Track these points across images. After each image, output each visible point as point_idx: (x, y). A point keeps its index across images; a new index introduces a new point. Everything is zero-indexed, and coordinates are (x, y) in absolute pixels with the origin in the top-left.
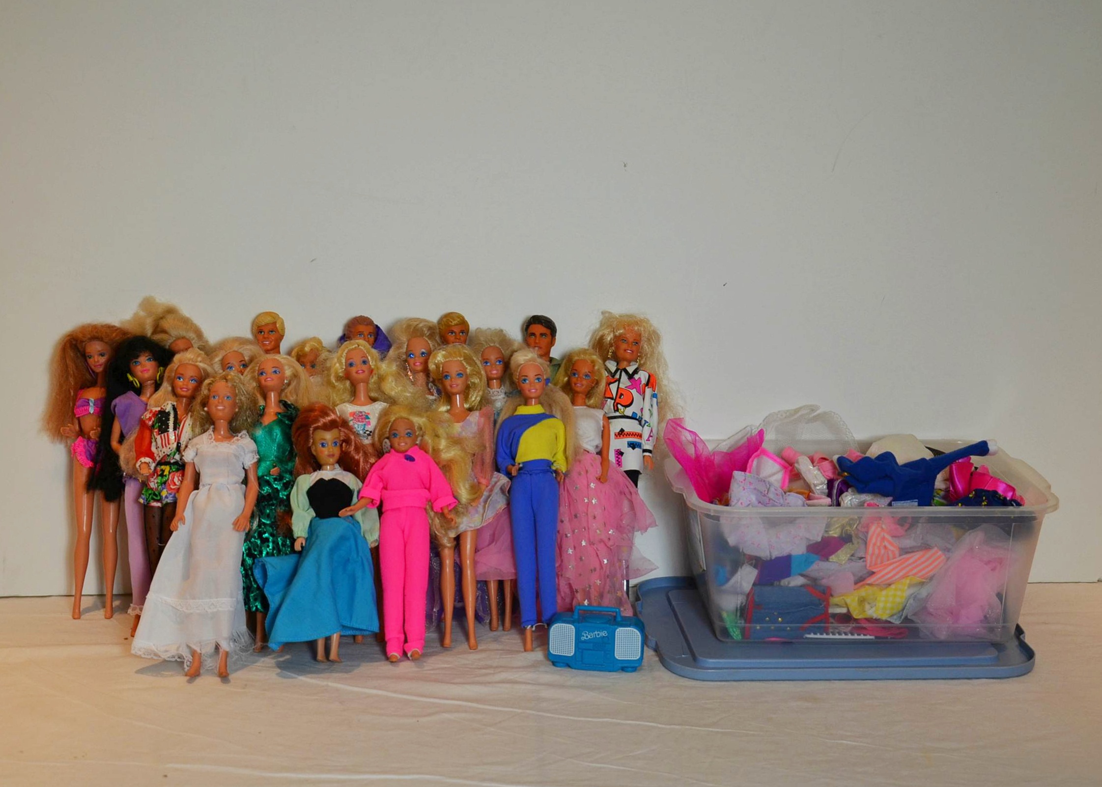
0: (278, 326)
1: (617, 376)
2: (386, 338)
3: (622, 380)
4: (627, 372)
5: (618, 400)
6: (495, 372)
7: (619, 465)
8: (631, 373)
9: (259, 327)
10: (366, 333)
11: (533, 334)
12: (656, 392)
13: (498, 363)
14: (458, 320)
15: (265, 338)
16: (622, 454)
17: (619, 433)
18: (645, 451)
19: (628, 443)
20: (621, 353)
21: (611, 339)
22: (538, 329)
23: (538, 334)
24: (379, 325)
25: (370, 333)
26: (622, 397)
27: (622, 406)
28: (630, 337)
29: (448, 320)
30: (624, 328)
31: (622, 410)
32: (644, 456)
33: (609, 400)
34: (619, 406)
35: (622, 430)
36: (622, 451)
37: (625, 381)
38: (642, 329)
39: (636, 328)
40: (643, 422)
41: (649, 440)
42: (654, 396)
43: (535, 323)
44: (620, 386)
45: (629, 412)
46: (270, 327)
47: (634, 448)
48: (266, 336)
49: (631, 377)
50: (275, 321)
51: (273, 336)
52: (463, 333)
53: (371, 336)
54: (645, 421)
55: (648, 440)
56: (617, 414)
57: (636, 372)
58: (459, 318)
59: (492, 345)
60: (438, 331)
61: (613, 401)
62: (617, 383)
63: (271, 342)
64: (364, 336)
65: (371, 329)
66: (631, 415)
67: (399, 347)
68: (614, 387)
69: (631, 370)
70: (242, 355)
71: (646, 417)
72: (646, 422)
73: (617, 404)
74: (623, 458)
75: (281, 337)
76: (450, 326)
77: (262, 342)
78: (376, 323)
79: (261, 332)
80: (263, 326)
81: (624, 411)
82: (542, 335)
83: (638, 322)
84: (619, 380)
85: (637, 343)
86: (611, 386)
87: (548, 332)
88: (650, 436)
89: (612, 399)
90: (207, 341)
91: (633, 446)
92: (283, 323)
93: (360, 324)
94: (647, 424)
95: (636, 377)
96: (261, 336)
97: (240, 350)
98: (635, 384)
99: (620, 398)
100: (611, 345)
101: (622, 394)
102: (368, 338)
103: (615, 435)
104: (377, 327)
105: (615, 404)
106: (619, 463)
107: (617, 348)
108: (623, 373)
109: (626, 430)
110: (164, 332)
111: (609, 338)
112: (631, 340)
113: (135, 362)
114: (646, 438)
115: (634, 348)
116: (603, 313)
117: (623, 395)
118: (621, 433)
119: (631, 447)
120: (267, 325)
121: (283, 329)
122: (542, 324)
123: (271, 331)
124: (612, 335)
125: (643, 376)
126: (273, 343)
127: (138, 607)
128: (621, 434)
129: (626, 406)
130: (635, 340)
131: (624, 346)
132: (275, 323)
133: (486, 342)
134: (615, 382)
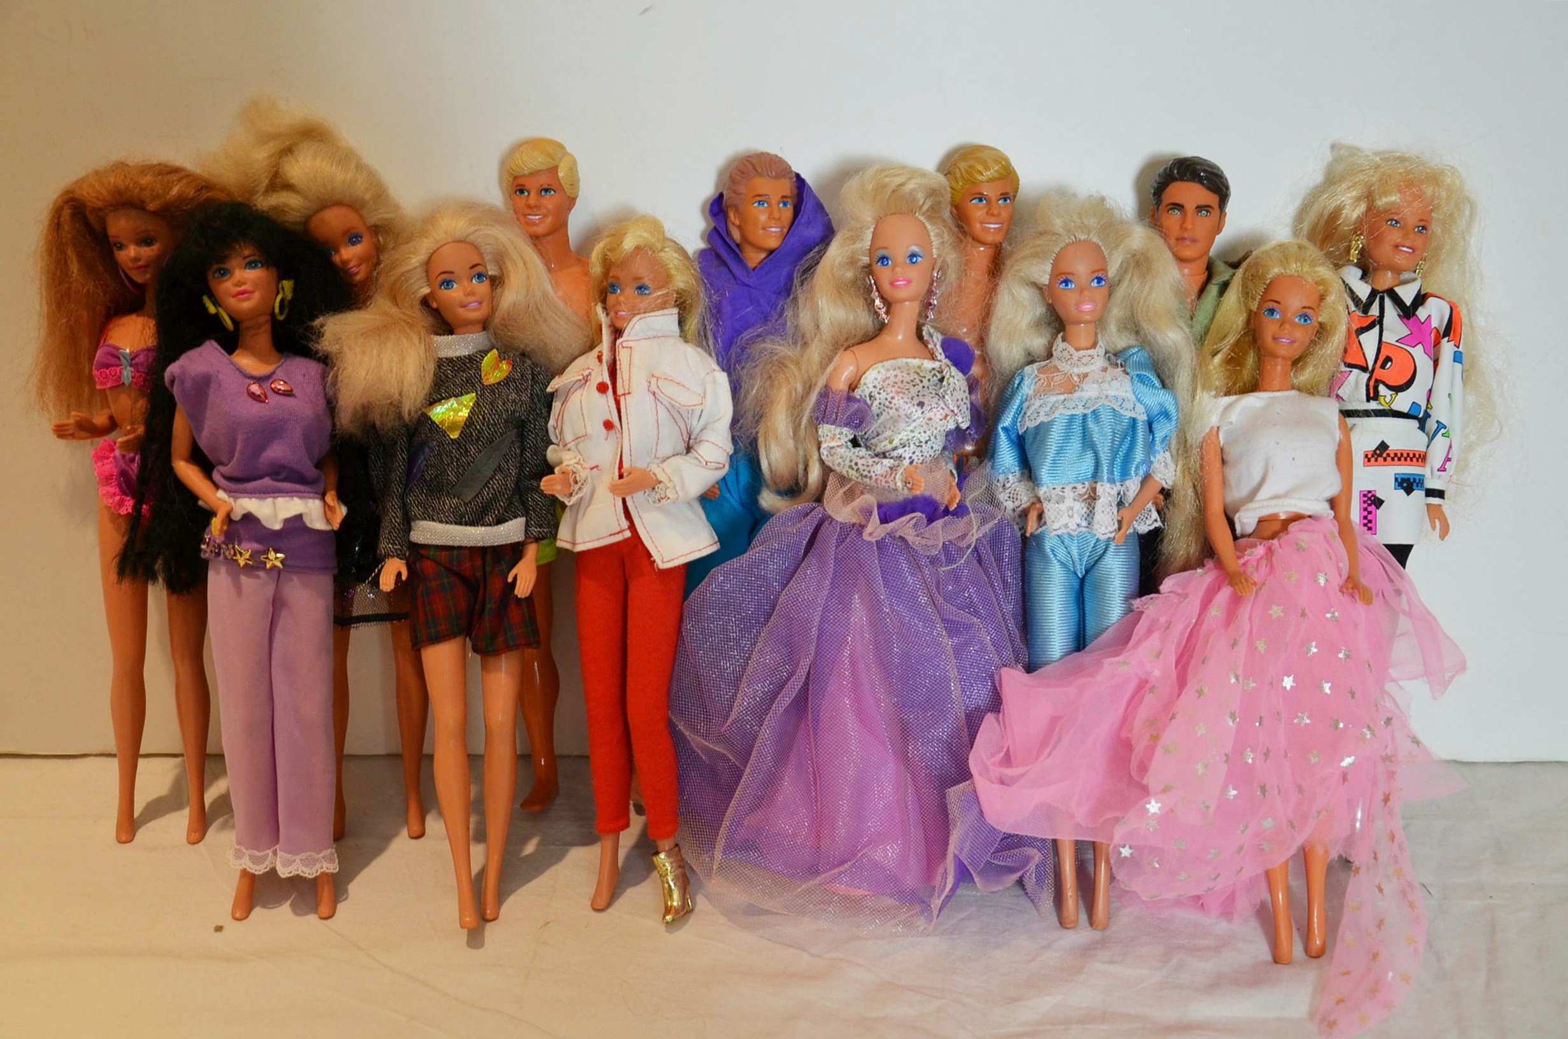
0: (561, 174)
1: (1374, 311)
2: (819, 207)
3: (1386, 321)
4: (1397, 301)
5: (1379, 373)
6: (1087, 307)
7: (1370, 529)
8: (1408, 302)
9: (515, 178)
10: (774, 199)
11: (1179, 206)
12: (1461, 349)
13: (1095, 284)
14: (996, 168)
15: (530, 207)
16: (1378, 503)
17: (1375, 451)
18: (1430, 493)
19: (1396, 479)
20: (1384, 252)
21: (1359, 216)
22: (1191, 193)
23: (1190, 207)
24: (803, 176)
25: (783, 197)
26: (1389, 364)
27: (1389, 387)
28: (1410, 216)
29: (972, 167)
30: (1400, 192)
31: (1388, 399)
32: (1428, 505)
33: (1355, 371)
34: (1382, 389)
35: (1383, 446)
36: (1379, 495)
37: (1395, 327)
38: (1444, 194)
39: (1429, 191)
40: (1431, 425)
41: (1445, 470)
42: (1457, 358)
43: (1182, 179)
44: (1384, 339)
45: (1402, 402)
46: (544, 180)
47: (1409, 491)
48: (532, 200)
49: (1407, 312)
50: (555, 163)
51: (549, 202)
52: (1005, 200)
53: (785, 204)
54: (1437, 422)
55: (1442, 469)
56: (1373, 405)
57: (1421, 299)
58: (997, 162)
59: (1083, 237)
60: (948, 197)
61: (1367, 375)
62: (1378, 327)
63: (545, 216)
64: (770, 205)
65: (786, 187)
66: (1406, 411)
67: (855, 239)
68: (1369, 341)
69: (1407, 294)
70: (476, 248)
71: (1440, 412)
72: (1440, 425)
73: (1377, 382)
74: (1380, 512)
75: (571, 201)
76: (974, 183)
77: (525, 215)
78: (795, 169)
79: (522, 192)
80: (524, 176)
81: (1392, 401)
82: (1200, 208)
83: (1434, 178)
84: (1380, 321)
85: (1424, 228)
86: (1362, 337)
87: (1212, 199)
88: (1448, 459)
89: (1364, 369)
90: (397, 207)
91: (1407, 485)
92: (573, 169)
93: (760, 175)
94: (1443, 431)
95: (1422, 313)
96: (521, 200)
97: (471, 238)
98: (1419, 333)
99: (1383, 366)
100: (1357, 229)
101: (1388, 359)
102: (779, 209)
103: (1366, 456)
104: (800, 181)
105: (1372, 383)
106: (1369, 524)
107: (1375, 238)
108: (1388, 303)
109: (1393, 446)
110: (288, 187)
111: (1353, 213)
112: (1412, 221)
113: (219, 270)
114: (1438, 465)
115: (1418, 242)
116: (1333, 147)
117: (1391, 361)
118: (1381, 453)
119: (1403, 488)
120: (535, 174)
121: (575, 183)
122: (1202, 184)
123: (547, 190)
124: (1362, 207)
125: (1434, 312)
126: (549, 220)
127: (248, 852)
128: (1380, 455)
129: (1398, 389)
130: (1421, 220)
131: (1395, 236)
132: (554, 170)
133: (1068, 231)
134: (1371, 326)
